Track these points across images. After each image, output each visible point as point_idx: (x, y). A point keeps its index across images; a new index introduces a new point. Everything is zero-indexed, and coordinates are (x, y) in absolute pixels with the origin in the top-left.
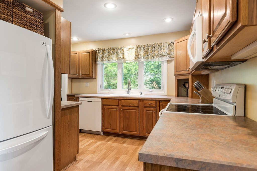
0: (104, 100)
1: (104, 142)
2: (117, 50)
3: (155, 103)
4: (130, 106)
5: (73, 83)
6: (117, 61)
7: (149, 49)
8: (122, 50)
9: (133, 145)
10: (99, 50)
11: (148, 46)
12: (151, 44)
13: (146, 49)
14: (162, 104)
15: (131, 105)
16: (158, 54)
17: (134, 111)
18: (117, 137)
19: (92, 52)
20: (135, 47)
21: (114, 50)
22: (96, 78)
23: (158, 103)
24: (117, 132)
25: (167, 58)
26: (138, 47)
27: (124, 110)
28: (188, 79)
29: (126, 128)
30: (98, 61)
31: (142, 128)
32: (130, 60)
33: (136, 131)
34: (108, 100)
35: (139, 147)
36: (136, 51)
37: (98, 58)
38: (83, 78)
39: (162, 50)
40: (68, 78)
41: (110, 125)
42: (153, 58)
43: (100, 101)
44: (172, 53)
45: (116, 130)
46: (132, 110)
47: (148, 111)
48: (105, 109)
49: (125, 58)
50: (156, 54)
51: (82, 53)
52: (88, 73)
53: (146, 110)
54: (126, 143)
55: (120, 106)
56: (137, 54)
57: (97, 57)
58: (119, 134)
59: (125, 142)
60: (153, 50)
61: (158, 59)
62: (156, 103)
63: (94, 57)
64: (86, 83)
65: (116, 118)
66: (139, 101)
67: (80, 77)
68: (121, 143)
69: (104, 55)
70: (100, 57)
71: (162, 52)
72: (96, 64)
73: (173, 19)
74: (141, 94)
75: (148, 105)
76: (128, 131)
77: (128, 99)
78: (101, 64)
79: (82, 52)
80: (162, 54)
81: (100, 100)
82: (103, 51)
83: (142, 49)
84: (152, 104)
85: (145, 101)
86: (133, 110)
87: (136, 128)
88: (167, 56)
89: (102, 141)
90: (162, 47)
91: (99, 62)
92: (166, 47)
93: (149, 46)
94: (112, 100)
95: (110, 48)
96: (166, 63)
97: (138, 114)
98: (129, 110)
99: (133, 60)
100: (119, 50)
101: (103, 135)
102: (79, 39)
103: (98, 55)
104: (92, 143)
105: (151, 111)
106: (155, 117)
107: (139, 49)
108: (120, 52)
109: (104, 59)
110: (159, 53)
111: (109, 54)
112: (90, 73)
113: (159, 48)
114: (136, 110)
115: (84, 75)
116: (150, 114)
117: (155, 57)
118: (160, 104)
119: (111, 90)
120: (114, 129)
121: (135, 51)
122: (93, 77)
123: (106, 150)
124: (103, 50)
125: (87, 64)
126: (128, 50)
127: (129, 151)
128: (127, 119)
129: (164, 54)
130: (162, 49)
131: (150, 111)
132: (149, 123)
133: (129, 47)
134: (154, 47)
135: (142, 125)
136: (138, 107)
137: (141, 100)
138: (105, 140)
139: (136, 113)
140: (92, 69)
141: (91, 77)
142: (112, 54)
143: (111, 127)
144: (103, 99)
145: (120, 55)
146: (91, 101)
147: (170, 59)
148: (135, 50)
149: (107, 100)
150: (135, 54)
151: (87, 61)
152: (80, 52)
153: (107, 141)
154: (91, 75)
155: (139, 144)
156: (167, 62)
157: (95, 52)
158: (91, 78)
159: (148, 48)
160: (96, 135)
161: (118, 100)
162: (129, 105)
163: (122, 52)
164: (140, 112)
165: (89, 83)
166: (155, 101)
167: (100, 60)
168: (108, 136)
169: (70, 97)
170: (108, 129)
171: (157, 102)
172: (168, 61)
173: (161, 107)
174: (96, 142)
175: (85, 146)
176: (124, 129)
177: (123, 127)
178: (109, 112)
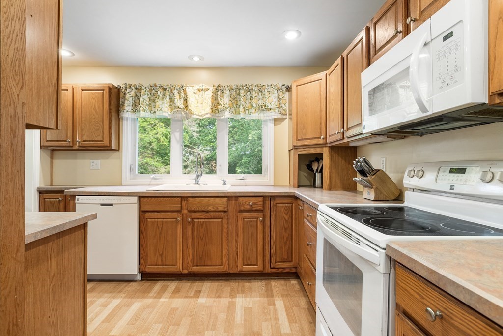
0: (147, 199)
1: (148, 301)
2: (172, 90)
3: (261, 203)
4: (207, 212)
5: (54, 160)
6: (170, 113)
7: (241, 95)
8: (182, 92)
9: (219, 297)
10: (126, 87)
11: (238, 88)
12: (244, 84)
13: (234, 94)
14: (276, 204)
15: (211, 208)
16: (257, 104)
17: (217, 220)
18: (177, 280)
19: (110, 89)
20: (212, 89)
21: (165, 89)
22: (118, 150)
23: (268, 202)
24: (178, 270)
25: (275, 115)
26: (218, 89)
27: (195, 220)
28: (322, 155)
29: (201, 259)
30: (125, 111)
31: (234, 255)
32: (200, 114)
33: (222, 262)
34: (156, 199)
35: (234, 300)
36: (214, 96)
37: (126, 104)
38: (84, 149)
39: (264, 99)
40: (41, 147)
41: (161, 255)
42: (247, 112)
43: (136, 203)
44: (283, 106)
45: (175, 265)
46: (213, 220)
47: (248, 218)
48: (149, 220)
49: (190, 108)
50: (254, 105)
51: (82, 90)
52: (100, 138)
53: (243, 218)
54: (202, 294)
55: (185, 212)
56: (214, 102)
57: (123, 103)
58: (182, 274)
59: (200, 291)
60: (248, 97)
61: (257, 114)
62: (264, 201)
63: (114, 101)
64: (92, 161)
65: (176, 240)
66: (228, 200)
67: (76, 147)
68: (191, 297)
69: (139, 99)
70: (131, 103)
71: (266, 101)
72: (119, 119)
73: (299, 33)
74: (225, 184)
75: (248, 208)
76: (204, 266)
77: (204, 195)
78: (130, 119)
79: (82, 87)
80: (265, 106)
81: (135, 199)
82: (139, 89)
83: (227, 93)
84: (255, 204)
85: (240, 199)
86: (217, 218)
87: (222, 256)
88: (276, 111)
89: (144, 297)
90: (266, 93)
91: (127, 113)
92: (273, 94)
93: (241, 87)
94: (165, 199)
95: (155, 85)
96: (272, 124)
97: (226, 226)
98: (206, 220)
99: (207, 114)
100: (176, 92)
101: (142, 280)
102: (73, 55)
103: (124, 98)
104: (118, 308)
105: (253, 220)
106: (262, 231)
107: (219, 93)
108: (178, 94)
109: (141, 109)
110: (260, 103)
111: (152, 98)
112: (103, 139)
113: (260, 94)
114: (222, 218)
115: (88, 141)
116: (251, 226)
117: (253, 110)
118: (272, 203)
119: (155, 178)
120: (171, 264)
121: (212, 96)
122: (112, 148)
123: (161, 325)
124: (136, 88)
125: (97, 116)
126: (197, 92)
127: (217, 318)
128: (202, 239)
129: (270, 106)
130: (267, 97)
131: (251, 220)
132: (250, 244)
133: (197, 87)
134: (250, 90)
135: (234, 250)
136: (225, 212)
137: (231, 197)
138: (151, 294)
139: (222, 226)
140: (110, 128)
141: (107, 146)
142: (160, 98)
143: (162, 260)
144: (141, 197)
145: (179, 102)
146: (112, 205)
147: (280, 116)
148: (212, 94)
149: (153, 199)
150: (213, 103)
151: (95, 109)
152: (76, 87)
153: (155, 298)
154: (106, 143)
155: (231, 291)
156: (273, 121)
157: (116, 90)
158: (107, 149)
159: (238, 92)
160: (125, 284)
161: (179, 199)
162: (206, 208)
163: (183, 95)
164: (230, 222)
165: (100, 161)
166: (262, 198)
167: (130, 110)
168: (154, 280)
169: (45, 196)
170: (157, 265)
171: (266, 200)
172: (275, 120)
173: (274, 210)
174: (129, 306)
175: (98, 323)
176: (195, 262)
177: (193, 259)
178: (159, 227)
